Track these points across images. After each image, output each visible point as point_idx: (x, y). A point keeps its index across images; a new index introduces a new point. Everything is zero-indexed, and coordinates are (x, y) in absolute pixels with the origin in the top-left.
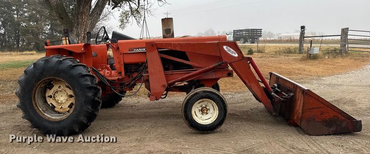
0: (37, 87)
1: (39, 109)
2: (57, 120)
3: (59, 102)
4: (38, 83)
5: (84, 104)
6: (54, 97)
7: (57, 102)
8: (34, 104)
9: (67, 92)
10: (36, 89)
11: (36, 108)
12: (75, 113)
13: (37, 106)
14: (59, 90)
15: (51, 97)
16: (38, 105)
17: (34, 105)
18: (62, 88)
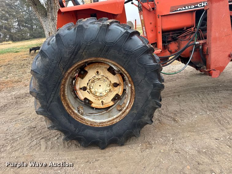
0: (67, 78)
1: (73, 112)
2: (105, 125)
3: (98, 94)
4: (69, 71)
5: (150, 97)
6: (90, 89)
7: (94, 95)
8: (65, 105)
9: (110, 79)
10: (65, 82)
11: (69, 111)
12: (135, 112)
13: (70, 108)
14: (97, 77)
15: (84, 89)
16: (71, 106)
17: (66, 108)
18: (102, 74)
